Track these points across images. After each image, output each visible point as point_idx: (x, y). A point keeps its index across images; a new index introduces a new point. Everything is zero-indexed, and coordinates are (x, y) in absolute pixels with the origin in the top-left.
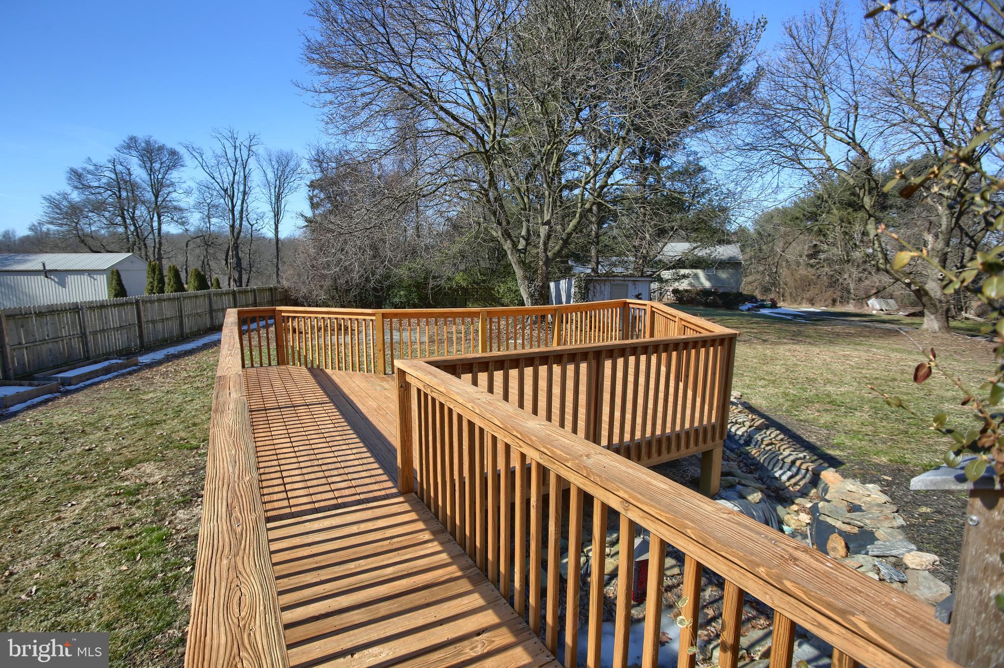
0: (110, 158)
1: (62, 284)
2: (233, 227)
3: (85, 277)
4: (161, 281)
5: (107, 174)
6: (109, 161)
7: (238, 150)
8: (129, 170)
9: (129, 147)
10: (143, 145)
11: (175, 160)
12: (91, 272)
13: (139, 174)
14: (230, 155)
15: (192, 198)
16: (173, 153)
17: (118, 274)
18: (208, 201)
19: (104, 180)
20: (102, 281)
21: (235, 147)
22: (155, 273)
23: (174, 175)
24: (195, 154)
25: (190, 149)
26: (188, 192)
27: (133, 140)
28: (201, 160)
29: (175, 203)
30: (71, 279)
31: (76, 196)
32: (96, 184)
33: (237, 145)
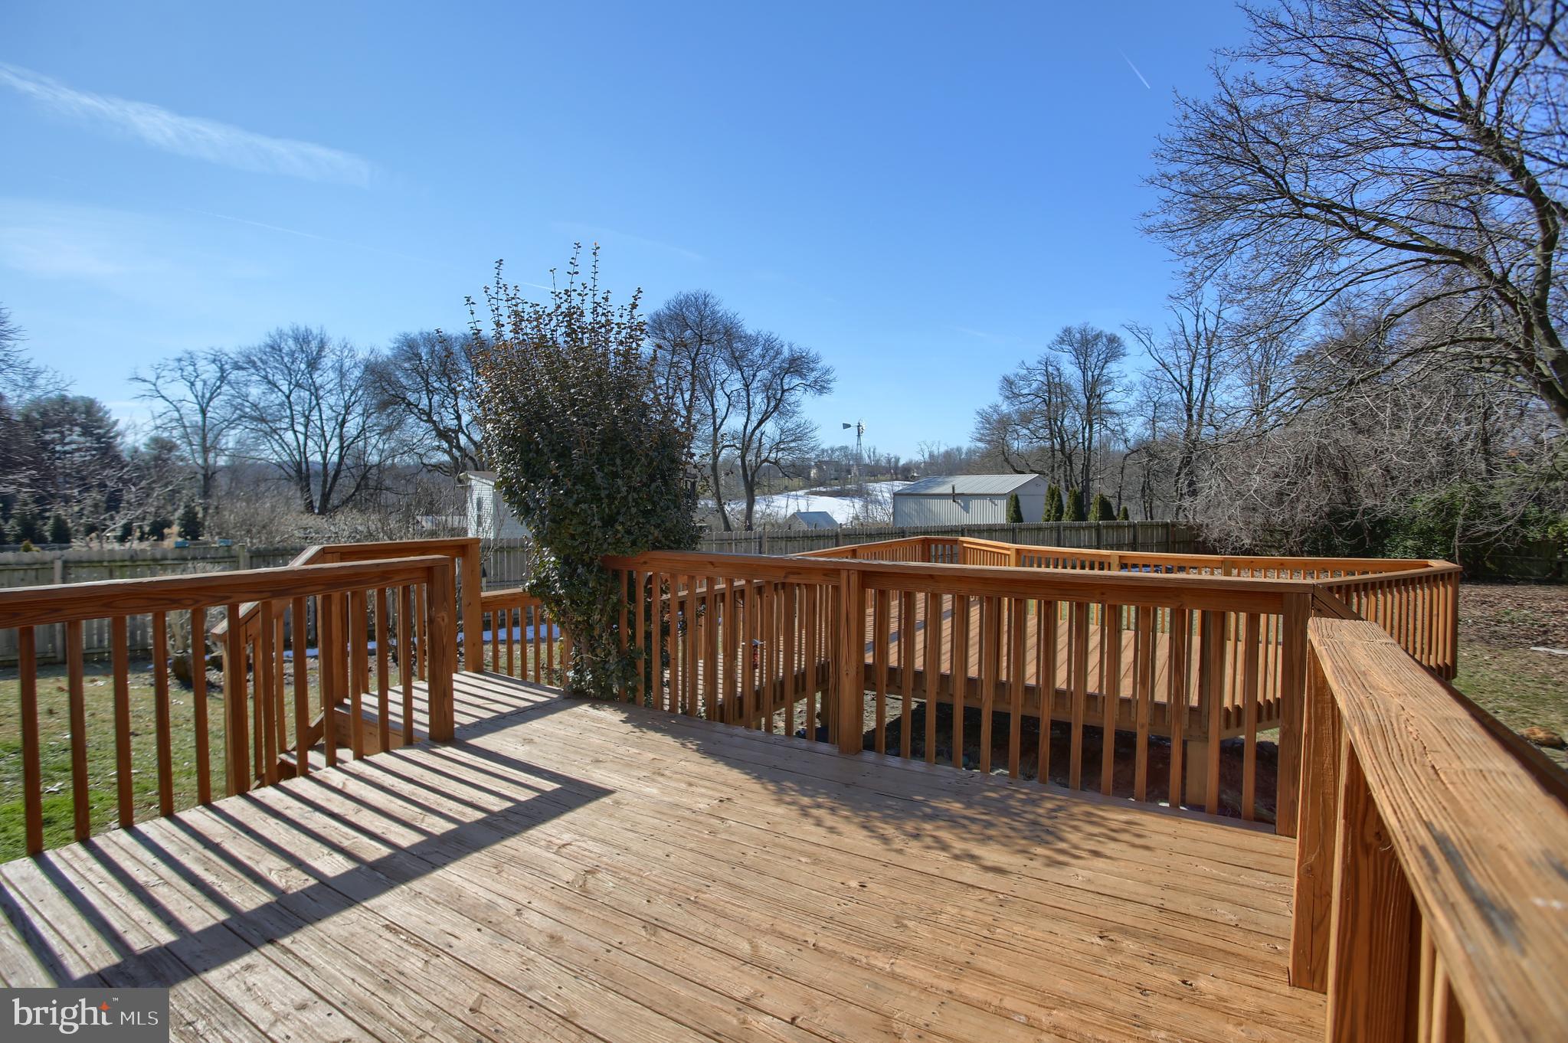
0: (1039, 358)
1: (966, 509)
2: (1188, 433)
3: (987, 502)
4: (1060, 510)
5: (1039, 378)
6: (1039, 363)
7: (1201, 320)
8: (1058, 369)
9: (1062, 341)
10: (1078, 336)
11: (1114, 348)
12: (992, 497)
13: (1070, 371)
14: (1190, 330)
15: (1132, 397)
16: (1113, 340)
17: (1016, 497)
18: (1156, 399)
19: (1035, 385)
20: (1002, 506)
21: (1198, 317)
22: (1053, 499)
23: (1113, 367)
24: (1141, 336)
25: (1136, 331)
26: (1128, 390)
27: (1068, 331)
28: (1148, 343)
29: (1111, 406)
30: (975, 504)
31: (1005, 408)
32: (1026, 391)
33: (1201, 313)
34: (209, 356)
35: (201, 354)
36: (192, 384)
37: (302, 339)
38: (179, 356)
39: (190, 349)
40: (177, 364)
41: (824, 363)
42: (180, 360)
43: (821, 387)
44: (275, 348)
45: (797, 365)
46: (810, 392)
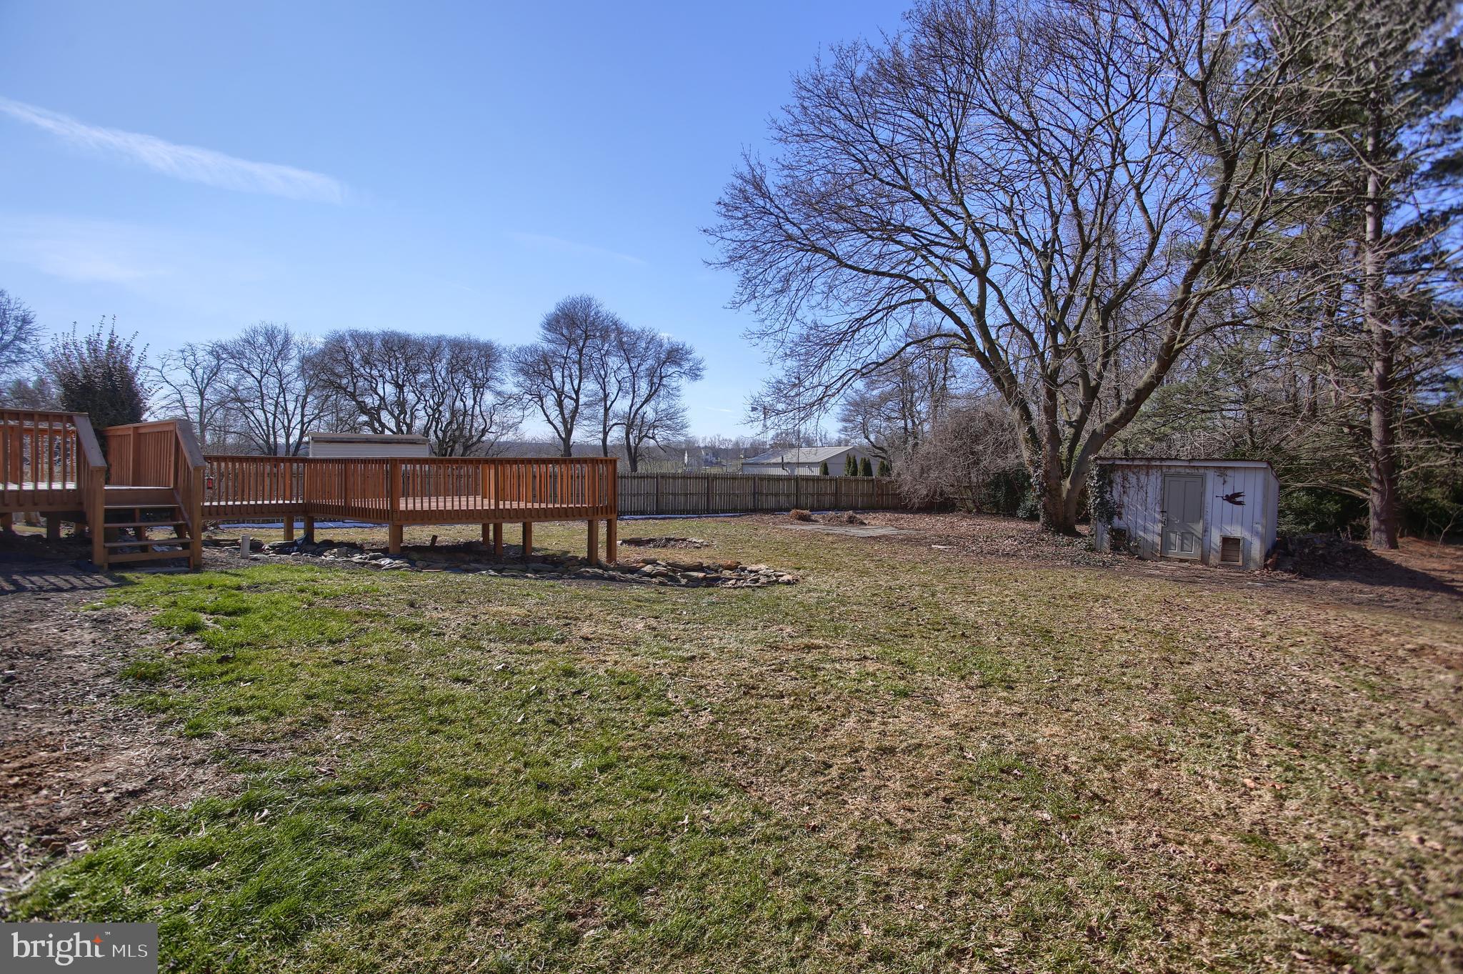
3: (807, 470)
4: (854, 474)
12: (810, 465)
17: (826, 465)
22: (850, 465)
34: (207, 348)
35: (201, 347)
36: (193, 371)
37: (270, 336)
38: (182, 347)
39: (191, 342)
40: (181, 354)
41: (696, 355)
42: (183, 351)
43: (695, 374)
44: (250, 342)
45: (675, 356)
46: (685, 379)
